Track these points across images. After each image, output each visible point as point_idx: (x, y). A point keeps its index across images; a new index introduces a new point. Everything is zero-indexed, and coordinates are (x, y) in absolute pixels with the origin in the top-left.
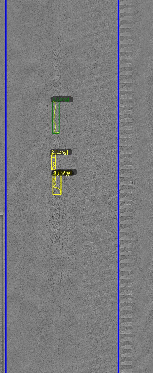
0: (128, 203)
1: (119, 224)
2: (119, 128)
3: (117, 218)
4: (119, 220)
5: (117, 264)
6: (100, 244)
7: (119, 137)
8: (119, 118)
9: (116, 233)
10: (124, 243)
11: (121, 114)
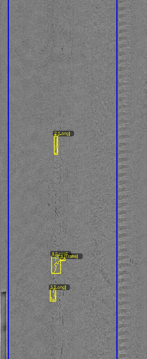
0: (126, 281)
1: (118, 301)
2: (118, 208)
3: (116, 296)
4: (118, 297)
5: (116, 339)
6: (99, 320)
7: (118, 217)
8: (118, 198)
9: (115, 310)
10: (122, 320)
11: (119, 194)
